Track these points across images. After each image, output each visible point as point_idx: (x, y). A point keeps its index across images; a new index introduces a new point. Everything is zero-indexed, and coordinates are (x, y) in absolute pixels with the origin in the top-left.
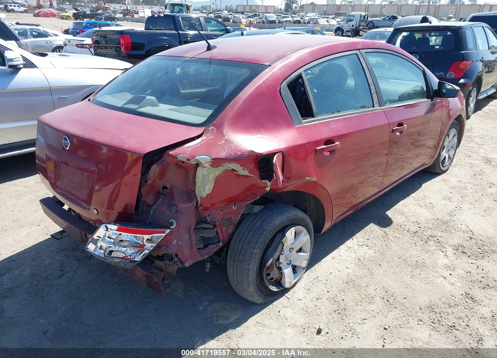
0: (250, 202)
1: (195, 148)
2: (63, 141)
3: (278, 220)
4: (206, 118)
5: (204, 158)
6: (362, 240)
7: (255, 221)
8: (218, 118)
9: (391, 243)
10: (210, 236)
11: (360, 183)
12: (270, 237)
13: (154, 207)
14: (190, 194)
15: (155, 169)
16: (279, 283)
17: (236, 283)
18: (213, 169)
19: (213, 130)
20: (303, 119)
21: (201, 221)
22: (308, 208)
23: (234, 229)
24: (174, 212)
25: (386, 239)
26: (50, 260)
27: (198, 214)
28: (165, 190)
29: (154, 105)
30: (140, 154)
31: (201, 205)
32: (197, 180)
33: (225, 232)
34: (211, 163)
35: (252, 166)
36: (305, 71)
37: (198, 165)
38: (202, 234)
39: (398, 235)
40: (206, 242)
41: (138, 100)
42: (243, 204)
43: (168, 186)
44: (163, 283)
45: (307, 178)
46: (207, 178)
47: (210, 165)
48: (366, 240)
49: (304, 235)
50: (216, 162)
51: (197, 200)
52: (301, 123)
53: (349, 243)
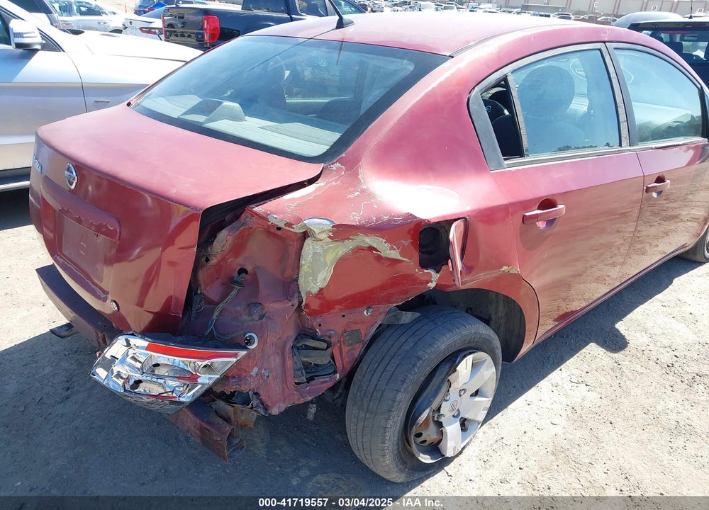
0: (395, 305)
1: (304, 203)
2: (66, 173)
3: (445, 343)
4: (328, 147)
5: (319, 225)
6: (578, 372)
7: (403, 339)
8: (350, 148)
9: (628, 382)
10: (319, 362)
11: (574, 276)
12: (428, 370)
13: (221, 306)
14: (289, 286)
15: (224, 238)
16: (435, 448)
17: (361, 447)
18: (335, 244)
19: (338, 169)
20: (505, 159)
21: (305, 333)
22: (493, 317)
23: (363, 350)
24: (256, 317)
25: (618, 375)
26: (51, 369)
27: (300, 321)
28: (243, 275)
29: (234, 118)
30: (196, 208)
31: (307, 305)
32: (303, 262)
33: (345, 355)
34: (331, 234)
35: (407, 242)
36: (513, 72)
37: (305, 235)
38: (305, 357)
39: (638, 368)
40: (312, 372)
41: (207, 108)
42: (384, 308)
43: (249, 268)
44: (229, 443)
45: (505, 268)
46: (322, 259)
47: (329, 237)
48: (584, 374)
49: (488, 367)
50: (341, 232)
51: (300, 296)
52: (500, 166)
53: (555, 376)
